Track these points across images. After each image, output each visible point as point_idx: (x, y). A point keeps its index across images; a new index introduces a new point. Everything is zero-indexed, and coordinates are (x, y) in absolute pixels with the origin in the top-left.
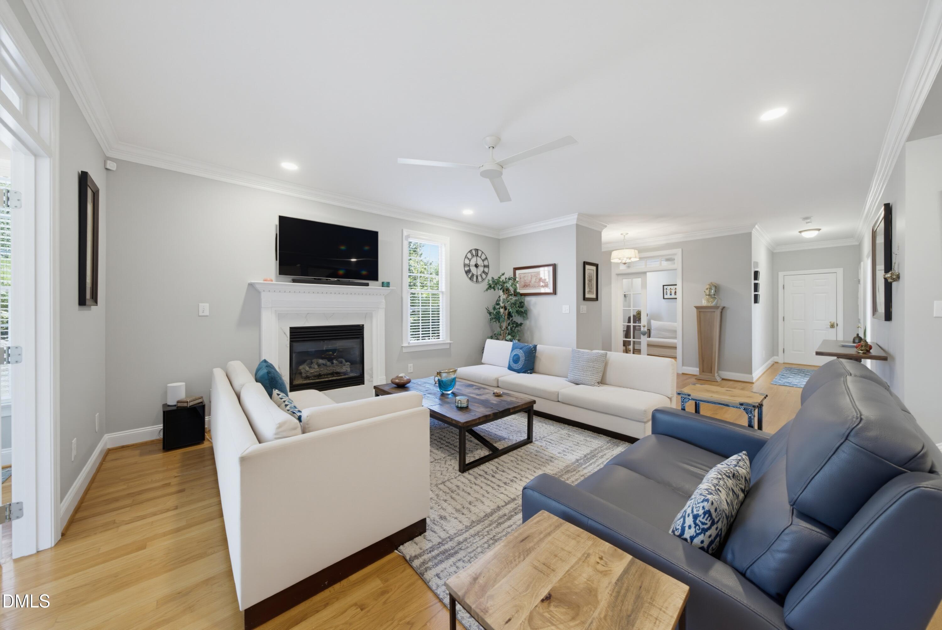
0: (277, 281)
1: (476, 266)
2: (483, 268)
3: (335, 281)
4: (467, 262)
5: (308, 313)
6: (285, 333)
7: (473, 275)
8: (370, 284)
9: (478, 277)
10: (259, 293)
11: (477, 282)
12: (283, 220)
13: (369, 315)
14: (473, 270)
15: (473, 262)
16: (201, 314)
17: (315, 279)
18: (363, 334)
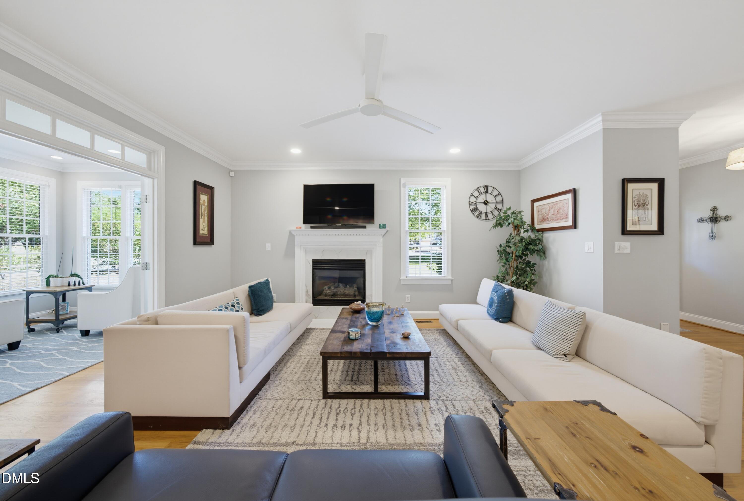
0: (305, 228)
1: (486, 203)
2: (495, 204)
3: (339, 226)
4: (473, 200)
5: (324, 250)
6: (309, 263)
7: (481, 213)
8: (367, 227)
9: (488, 215)
10: (294, 236)
11: (486, 219)
12: (307, 188)
13: (370, 252)
14: (482, 208)
15: (481, 199)
16: (267, 250)
17: (328, 225)
18: (365, 267)
